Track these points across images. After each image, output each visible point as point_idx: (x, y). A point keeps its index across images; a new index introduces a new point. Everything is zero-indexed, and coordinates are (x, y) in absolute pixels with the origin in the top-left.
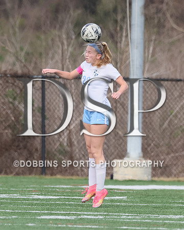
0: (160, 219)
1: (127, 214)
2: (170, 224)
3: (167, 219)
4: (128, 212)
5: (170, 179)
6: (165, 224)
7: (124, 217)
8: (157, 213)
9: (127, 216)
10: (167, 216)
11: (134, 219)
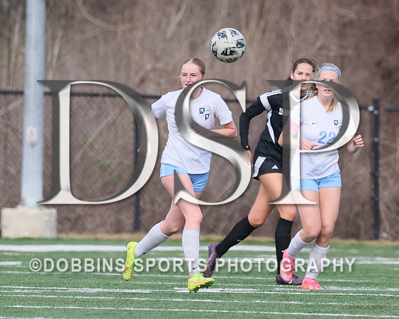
0: (70, 294)
1: (22, 287)
2: (83, 301)
3: (80, 294)
4: (24, 284)
5: (84, 236)
6: (77, 300)
7: (18, 291)
8: (64, 285)
9: (21, 289)
10: (80, 290)
11: (31, 294)
